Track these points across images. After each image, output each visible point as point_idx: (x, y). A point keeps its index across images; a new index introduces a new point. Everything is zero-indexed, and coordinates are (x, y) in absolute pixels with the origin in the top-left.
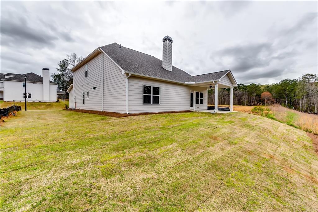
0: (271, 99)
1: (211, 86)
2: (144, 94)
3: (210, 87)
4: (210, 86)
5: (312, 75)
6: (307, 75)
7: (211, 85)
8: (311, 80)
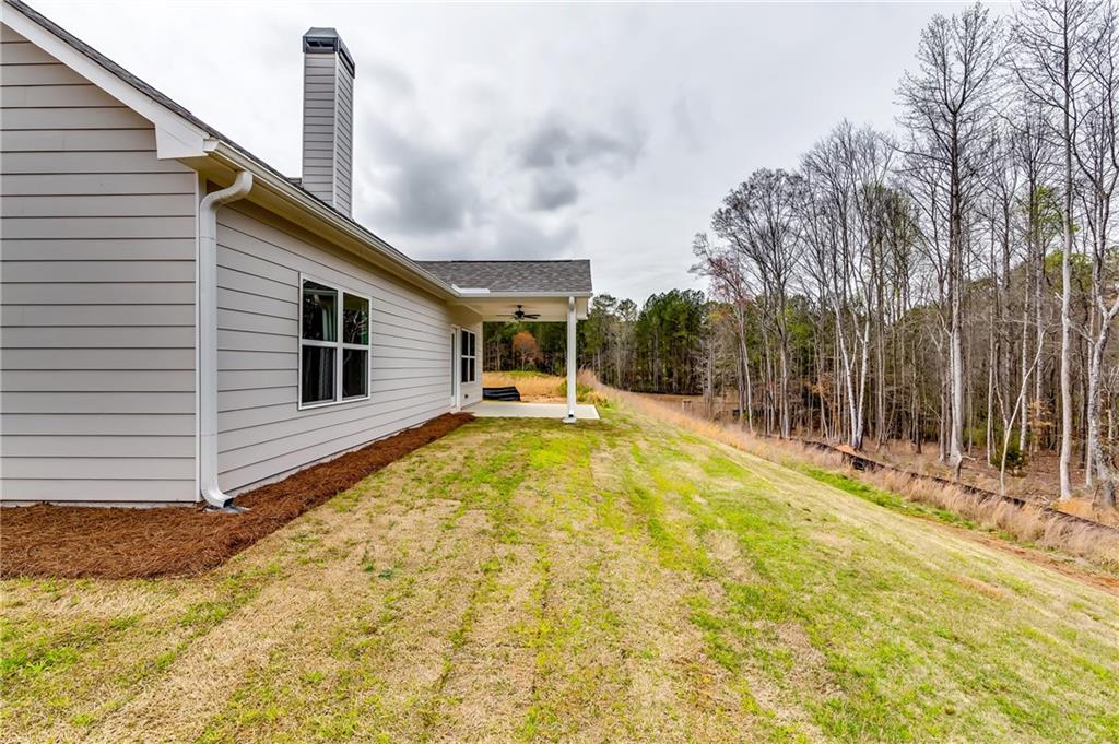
0: (535, 351)
1: (522, 310)
2: (305, 337)
3: (517, 313)
4: (517, 310)
5: (611, 299)
6: (601, 296)
7: (520, 307)
8: (608, 309)
